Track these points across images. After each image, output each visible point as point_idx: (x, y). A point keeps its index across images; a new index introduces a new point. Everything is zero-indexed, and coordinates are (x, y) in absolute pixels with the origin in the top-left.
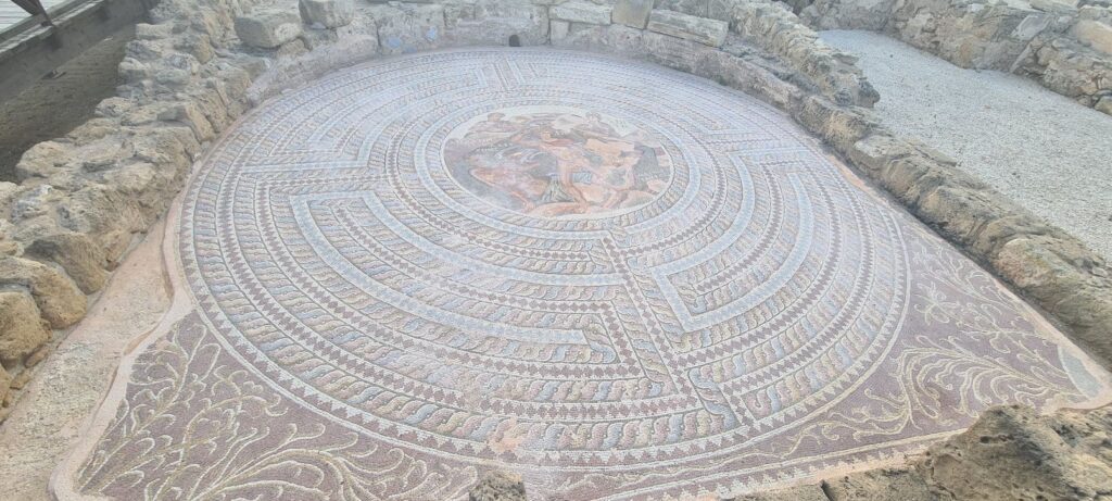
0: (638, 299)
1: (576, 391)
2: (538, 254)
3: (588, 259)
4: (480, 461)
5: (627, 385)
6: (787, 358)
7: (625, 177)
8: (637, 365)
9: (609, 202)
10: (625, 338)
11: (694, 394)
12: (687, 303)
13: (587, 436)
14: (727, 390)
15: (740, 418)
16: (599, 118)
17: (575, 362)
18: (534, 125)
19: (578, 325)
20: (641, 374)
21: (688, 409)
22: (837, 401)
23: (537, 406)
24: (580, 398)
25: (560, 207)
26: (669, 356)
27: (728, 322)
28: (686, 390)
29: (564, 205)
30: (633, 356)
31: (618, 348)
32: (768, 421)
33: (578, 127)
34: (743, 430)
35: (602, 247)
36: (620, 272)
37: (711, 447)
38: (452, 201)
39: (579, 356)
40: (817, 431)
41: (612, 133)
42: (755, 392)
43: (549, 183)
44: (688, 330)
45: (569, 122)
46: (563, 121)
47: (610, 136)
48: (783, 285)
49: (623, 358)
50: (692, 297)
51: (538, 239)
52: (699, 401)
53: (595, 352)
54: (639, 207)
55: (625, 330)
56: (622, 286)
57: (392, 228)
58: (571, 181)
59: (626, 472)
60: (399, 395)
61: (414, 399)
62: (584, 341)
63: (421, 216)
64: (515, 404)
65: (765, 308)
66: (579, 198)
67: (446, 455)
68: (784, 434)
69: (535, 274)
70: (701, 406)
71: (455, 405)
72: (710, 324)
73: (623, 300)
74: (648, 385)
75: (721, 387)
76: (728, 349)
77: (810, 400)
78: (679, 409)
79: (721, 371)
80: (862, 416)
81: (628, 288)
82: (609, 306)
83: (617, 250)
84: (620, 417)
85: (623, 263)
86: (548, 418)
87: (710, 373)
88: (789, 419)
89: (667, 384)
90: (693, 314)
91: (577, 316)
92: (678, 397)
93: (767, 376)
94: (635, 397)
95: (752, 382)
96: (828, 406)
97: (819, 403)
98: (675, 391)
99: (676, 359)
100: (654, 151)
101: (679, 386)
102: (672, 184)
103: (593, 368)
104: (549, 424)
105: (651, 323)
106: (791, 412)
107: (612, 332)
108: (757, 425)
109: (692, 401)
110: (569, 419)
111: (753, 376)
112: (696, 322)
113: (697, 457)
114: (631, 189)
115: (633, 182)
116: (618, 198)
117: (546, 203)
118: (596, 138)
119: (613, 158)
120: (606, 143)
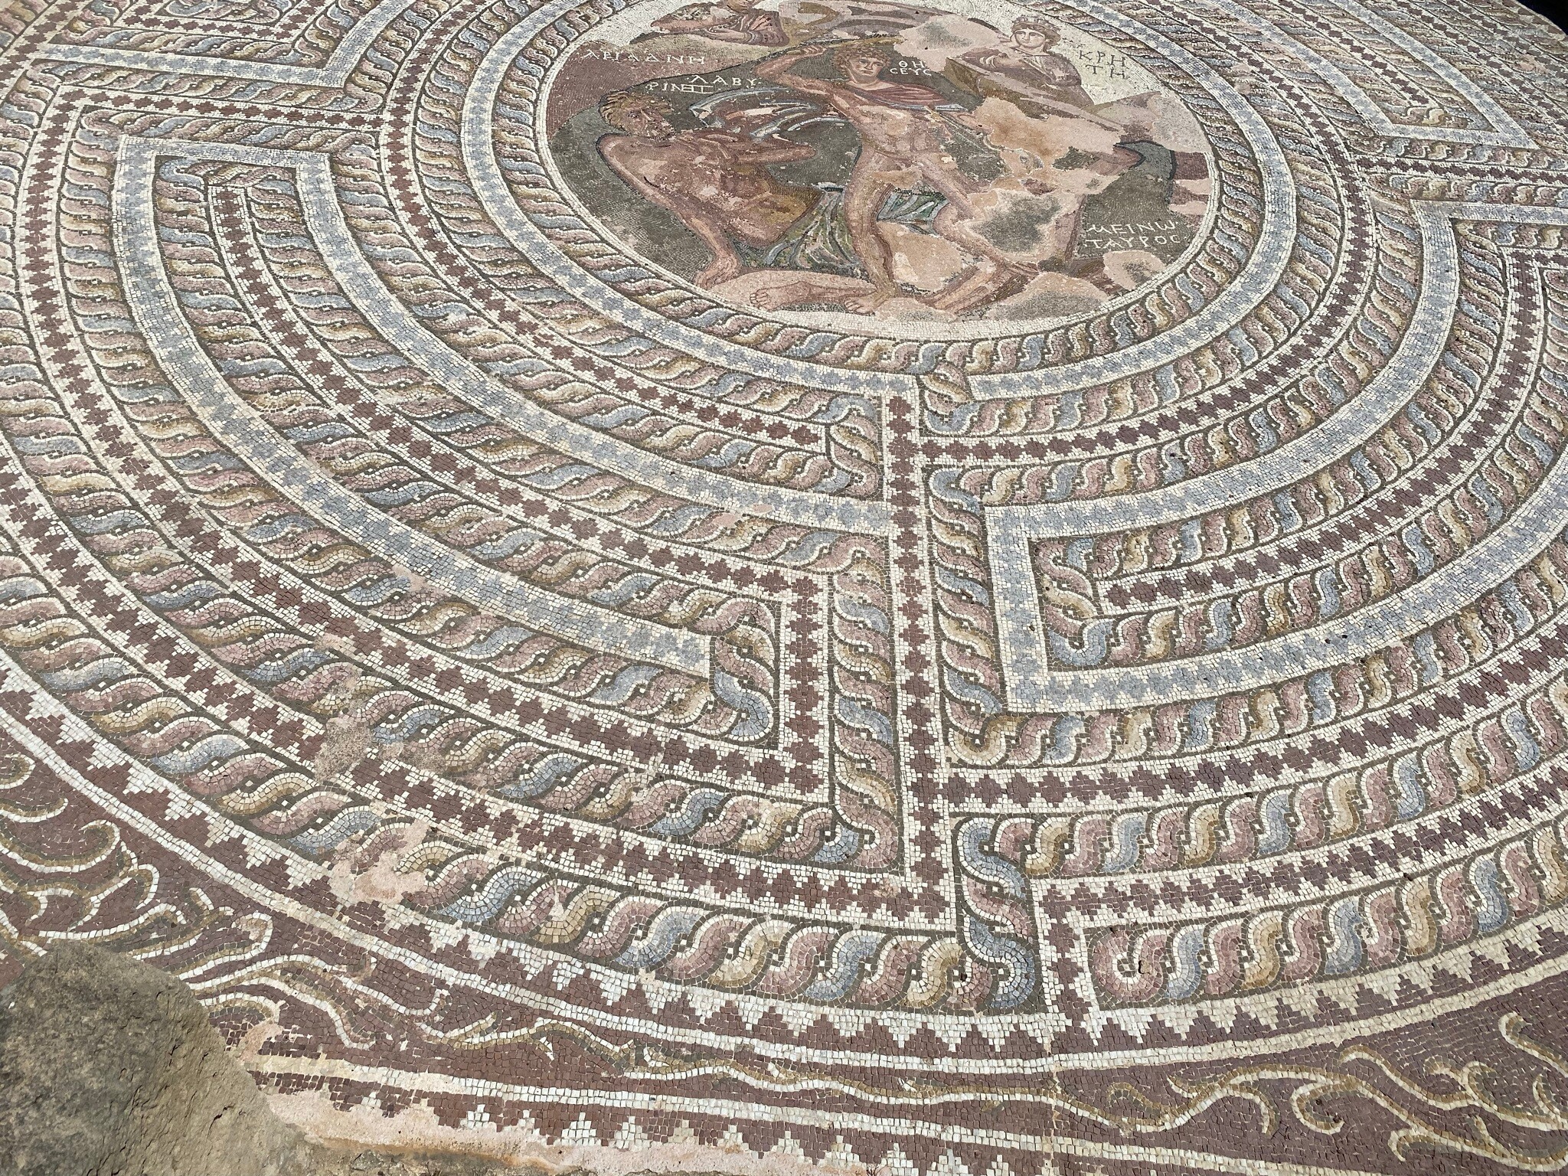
0: (911, 586)
1: (616, 793)
2: (687, 406)
3: (820, 446)
4: (292, 908)
5: (767, 812)
6: (1294, 859)
7: (1045, 229)
8: (819, 767)
9: (955, 296)
10: (821, 685)
11: (946, 888)
12: (1051, 629)
13: (594, 919)
14: (1055, 905)
15: (1052, 987)
16: (1052, 38)
17: (650, 719)
18: (844, 35)
19: (709, 621)
20: (820, 794)
21: (907, 924)
22: (1392, 1022)
23: (496, 808)
24: (620, 816)
25: (808, 285)
26: (924, 763)
27: (1156, 711)
28: (930, 870)
29: (823, 280)
30: (821, 741)
31: (788, 709)
32: (1134, 1021)
33: (973, 58)
34: (1045, 1025)
35: (874, 419)
36: (894, 500)
37: (926, 1044)
38: (519, 215)
39: (672, 705)
40: (1278, 1092)
41: (1071, 87)
42: (1136, 929)
43: (810, 207)
44: (1015, 704)
45: (952, 40)
46: (938, 36)
47: (1059, 97)
48: (1393, 642)
49: (788, 737)
50: (1078, 615)
51: (704, 365)
52: (951, 912)
53: (721, 703)
54: (1044, 323)
55: (832, 661)
56: (883, 543)
57: (333, 263)
58: (875, 216)
59: (654, 1043)
60: (170, 693)
61: (198, 711)
62: (703, 668)
63: (421, 243)
64: (442, 787)
65: (1298, 700)
66: (875, 269)
67: (217, 870)
68: (1161, 1072)
69: (652, 458)
70: (951, 927)
71: (292, 752)
72: (1096, 703)
73: (863, 582)
74: (825, 830)
75: (1040, 889)
76: (1115, 787)
77: (1303, 998)
78: (882, 916)
79: (1063, 844)
80: (1451, 1089)
81: (896, 552)
82: (815, 589)
83: (914, 437)
84: (706, 893)
85: (916, 477)
86: (511, 846)
87: (1024, 843)
88: (1204, 1032)
89: (882, 839)
90: (1057, 663)
91: (714, 597)
92: (895, 882)
93: (1200, 895)
94: (774, 849)
95: (1143, 897)
96: (1351, 1030)
97: (1330, 1012)
98: (896, 864)
99: (942, 775)
100: (1174, 163)
101: (913, 854)
102: (1183, 271)
103: (693, 743)
104: (506, 862)
105: (915, 661)
106: (1222, 1013)
107: (793, 660)
108: (1094, 1022)
109: (933, 904)
110: (567, 861)
111: (1154, 882)
112: (1054, 690)
113: (870, 1060)
114: (1045, 266)
115: (1063, 247)
116: (991, 288)
117: (776, 265)
118: (1013, 97)
119: (1037, 164)
120: (1037, 117)
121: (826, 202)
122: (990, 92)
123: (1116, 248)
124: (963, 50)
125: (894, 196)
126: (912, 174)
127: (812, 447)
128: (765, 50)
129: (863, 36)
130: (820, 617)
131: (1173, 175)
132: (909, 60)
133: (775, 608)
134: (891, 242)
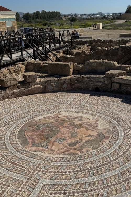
0: (23, 188)
2: (11, 162)
35: (35, 166)
36: (29, 177)
38: (8, 139)
50: (43, 195)
51: (17, 157)
58: (54, 141)
73: (17, 186)
81: (24, 183)
82: (9, 186)
85: (34, 174)
100: (104, 137)
102: (95, 151)
114: (74, 149)
115: (79, 147)
116: (64, 151)
117: (37, 146)
118: (86, 128)
119: (83, 136)
120: (87, 130)
121: (49, 139)
122: (83, 127)
123: (87, 148)
124: (83, 122)
125: (59, 139)
126: (63, 136)
127: (23, 169)
128: (55, 121)
129: (70, 120)
130: (7, 190)
131: (103, 139)
132: (74, 123)
133: (2, 188)
134: (54, 144)
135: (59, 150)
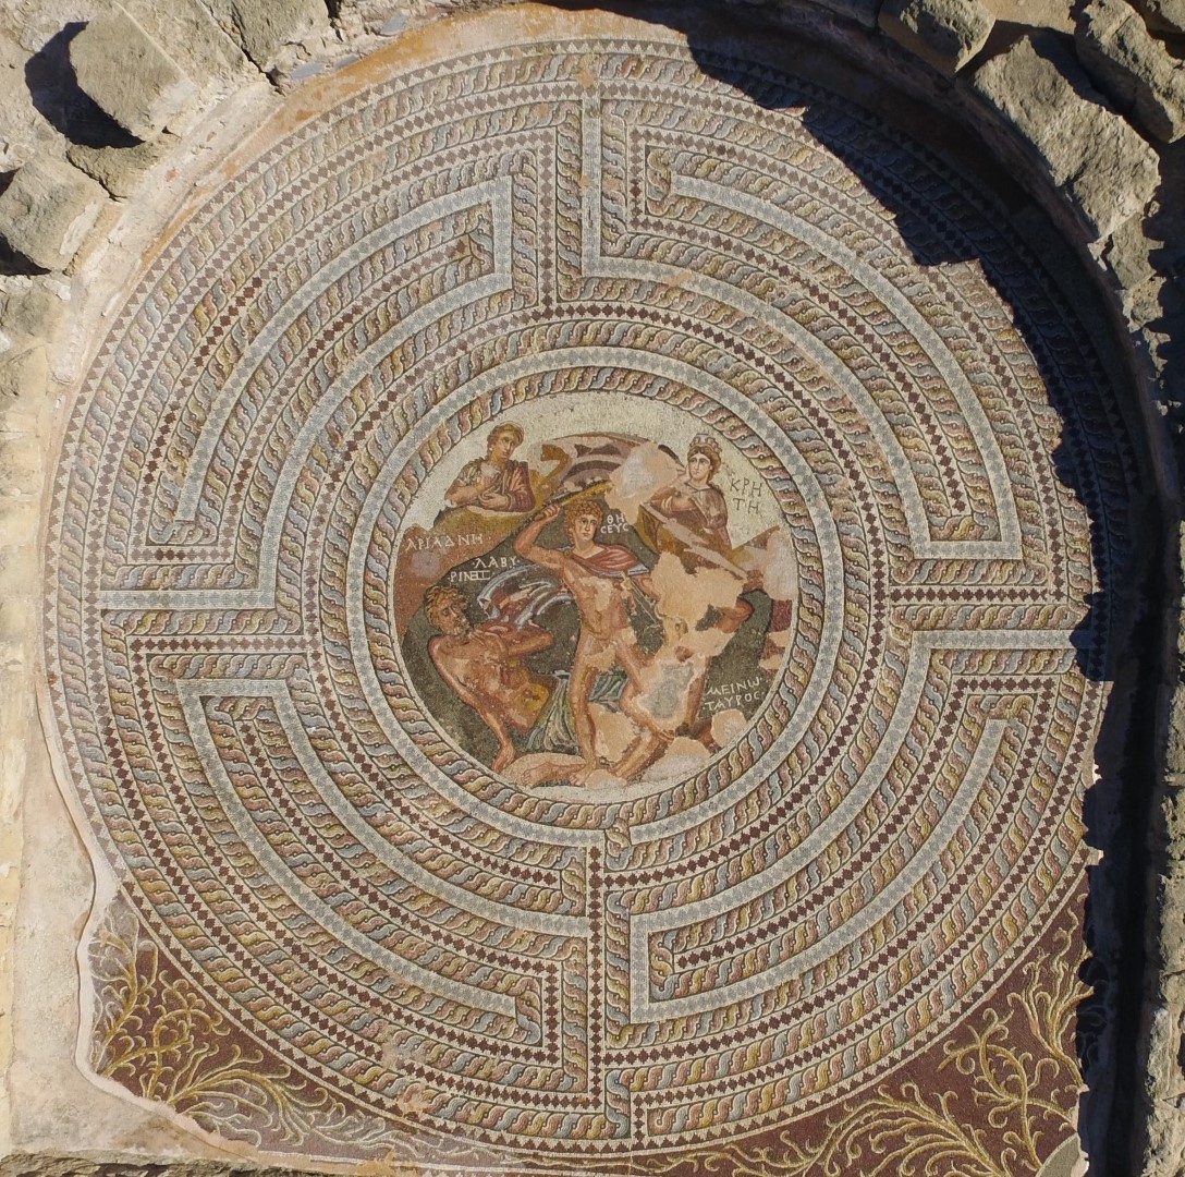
0: (596, 964)
1: (486, 1069)
2: (495, 865)
3: (557, 885)
4: (389, 1115)
5: (540, 1071)
7: (682, 696)
8: (558, 1052)
9: (627, 765)
10: (558, 1017)
11: (601, 1098)
12: (652, 980)
13: (485, 1114)
14: (638, 1101)
15: (634, 1130)
16: (715, 463)
17: (495, 1036)
19: (514, 989)
20: (559, 1064)
21: (588, 1110)
22: (744, 1135)
23: (447, 1076)
24: (489, 1078)
25: (550, 765)
26: (597, 1049)
27: (688, 1018)
28: (596, 1091)
29: (558, 761)
30: (558, 1042)
31: (546, 1029)
32: (658, 1140)
33: (657, 502)
34: (630, 1142)
35: (583, 863)
36: (591, 916)
37: (592, 1150)
39: (502, 1030)
40: (701, 1160)
41: (719, 529)
42: (664, 1109)
43: (550, 696)
44: (634, 1021)
47: (710, 543)
48: (795, 976)
49: (546, 1041)
50: (664, 973)
51: (501, 836)
52: (602, 1105)
53: (521, 1028)
55: (563, 1005)
56: (585, 941)
58: (587, 696)
59: (508, 1152)
61: (336, 1043)
62: (512, 1013)
64: (427, 1069)
65: (747, 1009)
66: (586, 745)
67: (362, 1103)
68: (664, 1155)
69: (482, 900)
70: (602, 1111)
71: (373, 1058)
72: (667, 1016)
73: (576, 963)
74: (560, 1079)
75: (633, 1096)
76: (666, 1054)
77: (716, 1130)
78: (580, 1109)
79: (644, 1078)
80: (758, 1155)
81: (591, 945)
82: (555, 970)
83: (601, 874)
84: (520, 1104)
85: (600, 900)
86: (454, 1090)
87: (630, 1078)
88: (681, 1142)
89: (580, 1080)
90: (653, 999)
91: (514, 977)
92: (584, 1096)
93: (690, 1095)
94: (542, 1087)
95: (669, 1097)
96: (730, 1139)
97: (725, 1133)
98: (585, 1090)
99: (602, 1054)
101: (591, 1085)
103: (511, 1046)
104: (453, 1096)
105: (596, 1003)
106: (688, 1136)
107: (547, 1006)
108: (645, 1141)
109: (597, 1103)
110: (473, 1095)
111: (674, 1091)
112: (650, 1012)
113: (573, 1155)
114: (679, 731)
115: (691, 711)
116: (647, 754)
117: (534, 748)
118: (680, 549)
119: (686, 629)
120: (692, 571)
121: (560, 686)
122: (665, 546)
123: (722, 709)
125: (598, 677)
126: (609, 653)
127: (554, 885)
129: (584, 486)
130: (557, 985)
131: (768, 628)
132: (614, 513)
133: (539, 980)
135: (628, 752)
